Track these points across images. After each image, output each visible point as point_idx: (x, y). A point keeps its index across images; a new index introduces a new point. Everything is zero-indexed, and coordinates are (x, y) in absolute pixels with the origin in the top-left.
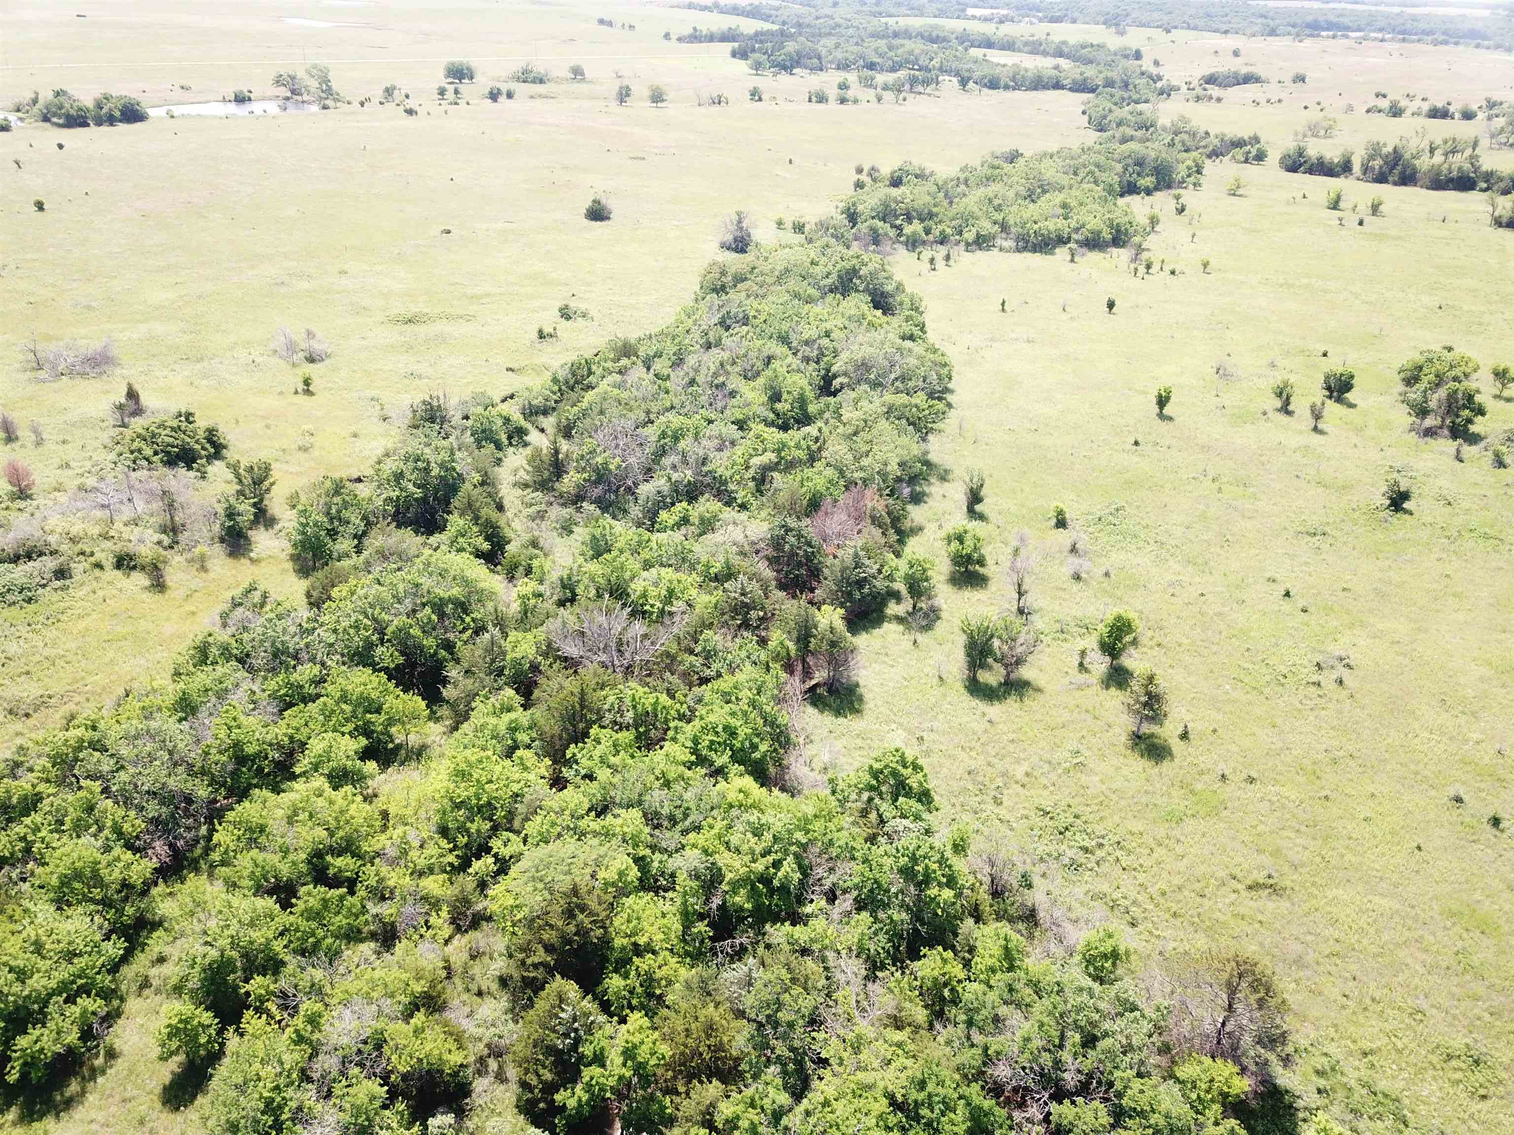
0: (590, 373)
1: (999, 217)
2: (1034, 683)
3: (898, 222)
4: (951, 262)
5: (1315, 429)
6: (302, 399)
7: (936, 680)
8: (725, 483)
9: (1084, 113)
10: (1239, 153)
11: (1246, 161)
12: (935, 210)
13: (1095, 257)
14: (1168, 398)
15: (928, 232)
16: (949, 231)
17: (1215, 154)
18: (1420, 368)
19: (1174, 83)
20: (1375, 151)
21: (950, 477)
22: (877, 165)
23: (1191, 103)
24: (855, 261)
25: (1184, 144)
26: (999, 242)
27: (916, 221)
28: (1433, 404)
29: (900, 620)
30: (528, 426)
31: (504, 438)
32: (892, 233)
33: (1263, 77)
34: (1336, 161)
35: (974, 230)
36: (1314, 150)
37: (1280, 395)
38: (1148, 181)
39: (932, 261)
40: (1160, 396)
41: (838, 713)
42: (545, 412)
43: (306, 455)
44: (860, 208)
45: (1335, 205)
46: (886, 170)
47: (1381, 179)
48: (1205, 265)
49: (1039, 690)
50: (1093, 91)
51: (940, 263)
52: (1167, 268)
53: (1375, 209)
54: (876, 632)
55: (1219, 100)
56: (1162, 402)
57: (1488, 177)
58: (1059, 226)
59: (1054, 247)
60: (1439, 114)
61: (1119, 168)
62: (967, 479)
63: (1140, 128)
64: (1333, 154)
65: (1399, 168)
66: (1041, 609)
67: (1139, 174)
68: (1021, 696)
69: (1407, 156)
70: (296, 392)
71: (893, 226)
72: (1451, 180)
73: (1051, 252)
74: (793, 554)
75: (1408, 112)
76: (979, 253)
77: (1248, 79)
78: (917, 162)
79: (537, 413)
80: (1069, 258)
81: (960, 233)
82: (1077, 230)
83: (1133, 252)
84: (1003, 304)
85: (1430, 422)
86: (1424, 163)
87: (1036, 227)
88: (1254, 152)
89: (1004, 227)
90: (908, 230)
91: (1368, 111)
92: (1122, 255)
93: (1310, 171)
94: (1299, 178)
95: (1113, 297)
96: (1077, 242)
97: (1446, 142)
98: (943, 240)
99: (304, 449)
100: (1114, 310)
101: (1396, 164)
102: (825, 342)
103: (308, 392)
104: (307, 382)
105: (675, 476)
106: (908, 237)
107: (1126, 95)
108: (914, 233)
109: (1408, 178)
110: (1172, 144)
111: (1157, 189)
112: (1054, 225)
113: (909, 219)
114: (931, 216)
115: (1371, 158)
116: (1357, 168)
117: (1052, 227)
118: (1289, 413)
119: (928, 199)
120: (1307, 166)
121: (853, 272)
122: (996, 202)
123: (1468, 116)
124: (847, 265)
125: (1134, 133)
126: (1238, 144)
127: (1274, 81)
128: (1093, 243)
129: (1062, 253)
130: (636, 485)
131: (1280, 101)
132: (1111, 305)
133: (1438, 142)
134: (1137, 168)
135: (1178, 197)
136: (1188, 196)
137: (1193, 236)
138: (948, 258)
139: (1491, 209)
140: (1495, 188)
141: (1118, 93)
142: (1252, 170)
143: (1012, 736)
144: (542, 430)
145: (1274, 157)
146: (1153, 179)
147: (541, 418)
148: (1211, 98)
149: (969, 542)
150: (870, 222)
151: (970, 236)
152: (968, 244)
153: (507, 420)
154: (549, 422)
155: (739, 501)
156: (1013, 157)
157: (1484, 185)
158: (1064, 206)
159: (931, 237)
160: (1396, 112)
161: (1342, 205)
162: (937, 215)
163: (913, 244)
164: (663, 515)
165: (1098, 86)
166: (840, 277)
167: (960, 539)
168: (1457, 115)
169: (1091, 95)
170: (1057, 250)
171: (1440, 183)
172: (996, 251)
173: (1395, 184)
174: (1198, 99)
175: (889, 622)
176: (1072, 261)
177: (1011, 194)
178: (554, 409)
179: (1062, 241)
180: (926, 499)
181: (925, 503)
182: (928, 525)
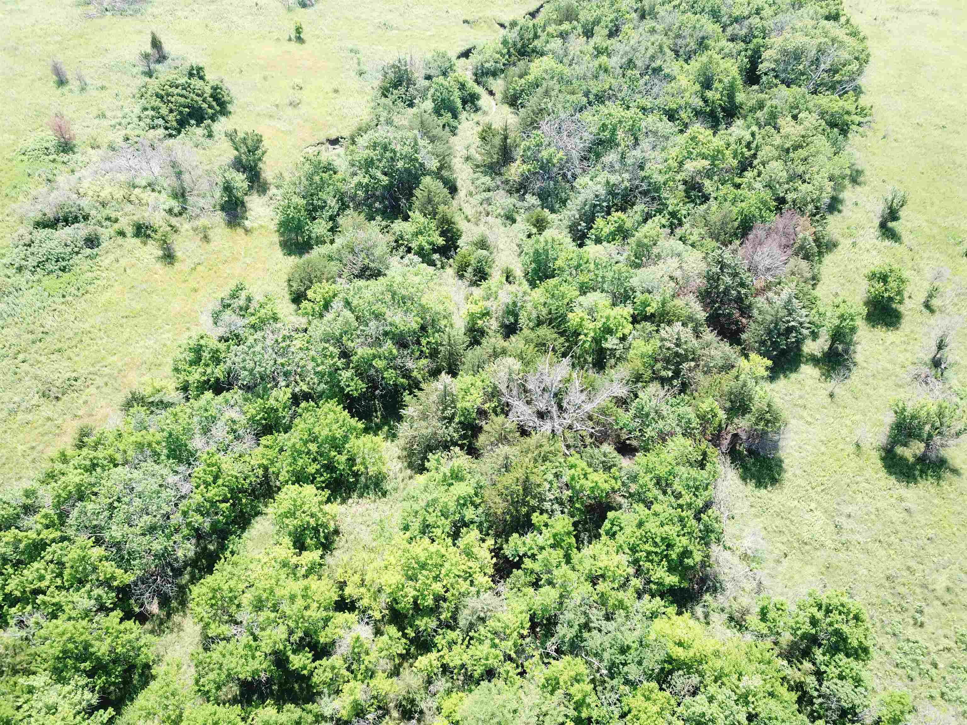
0: (536, 37)
2: (950, 461)
6: (294, 46)
7: (851, 448)
8: (657, 190)
21: (861, 179)
29: (815, 360)
30: (479, 90)
31: (459, 103)
41: (760, 484)
42: (494, 74)
43: (296, 111)
49: (955, 471)
54: (793, 376)
66: (956, 363)
68: (938, 479)
70: (290, 40)
79: (487, 74)
99: (294, 105)
103: (300, 39)
104: (298, 30)
105: (614, 179)
130: (574, 177)
143: (931, 533)
144: (491, 93)
147: (491, 80)
149: (893, 284)
153: (462, 86)
154: (498, 85)
155: (670, 208)
164: (599, 222)
175: (806, 363)
178: (502, 71)
180: (840, 207)
181: (840, 211)
182: (841, 240)
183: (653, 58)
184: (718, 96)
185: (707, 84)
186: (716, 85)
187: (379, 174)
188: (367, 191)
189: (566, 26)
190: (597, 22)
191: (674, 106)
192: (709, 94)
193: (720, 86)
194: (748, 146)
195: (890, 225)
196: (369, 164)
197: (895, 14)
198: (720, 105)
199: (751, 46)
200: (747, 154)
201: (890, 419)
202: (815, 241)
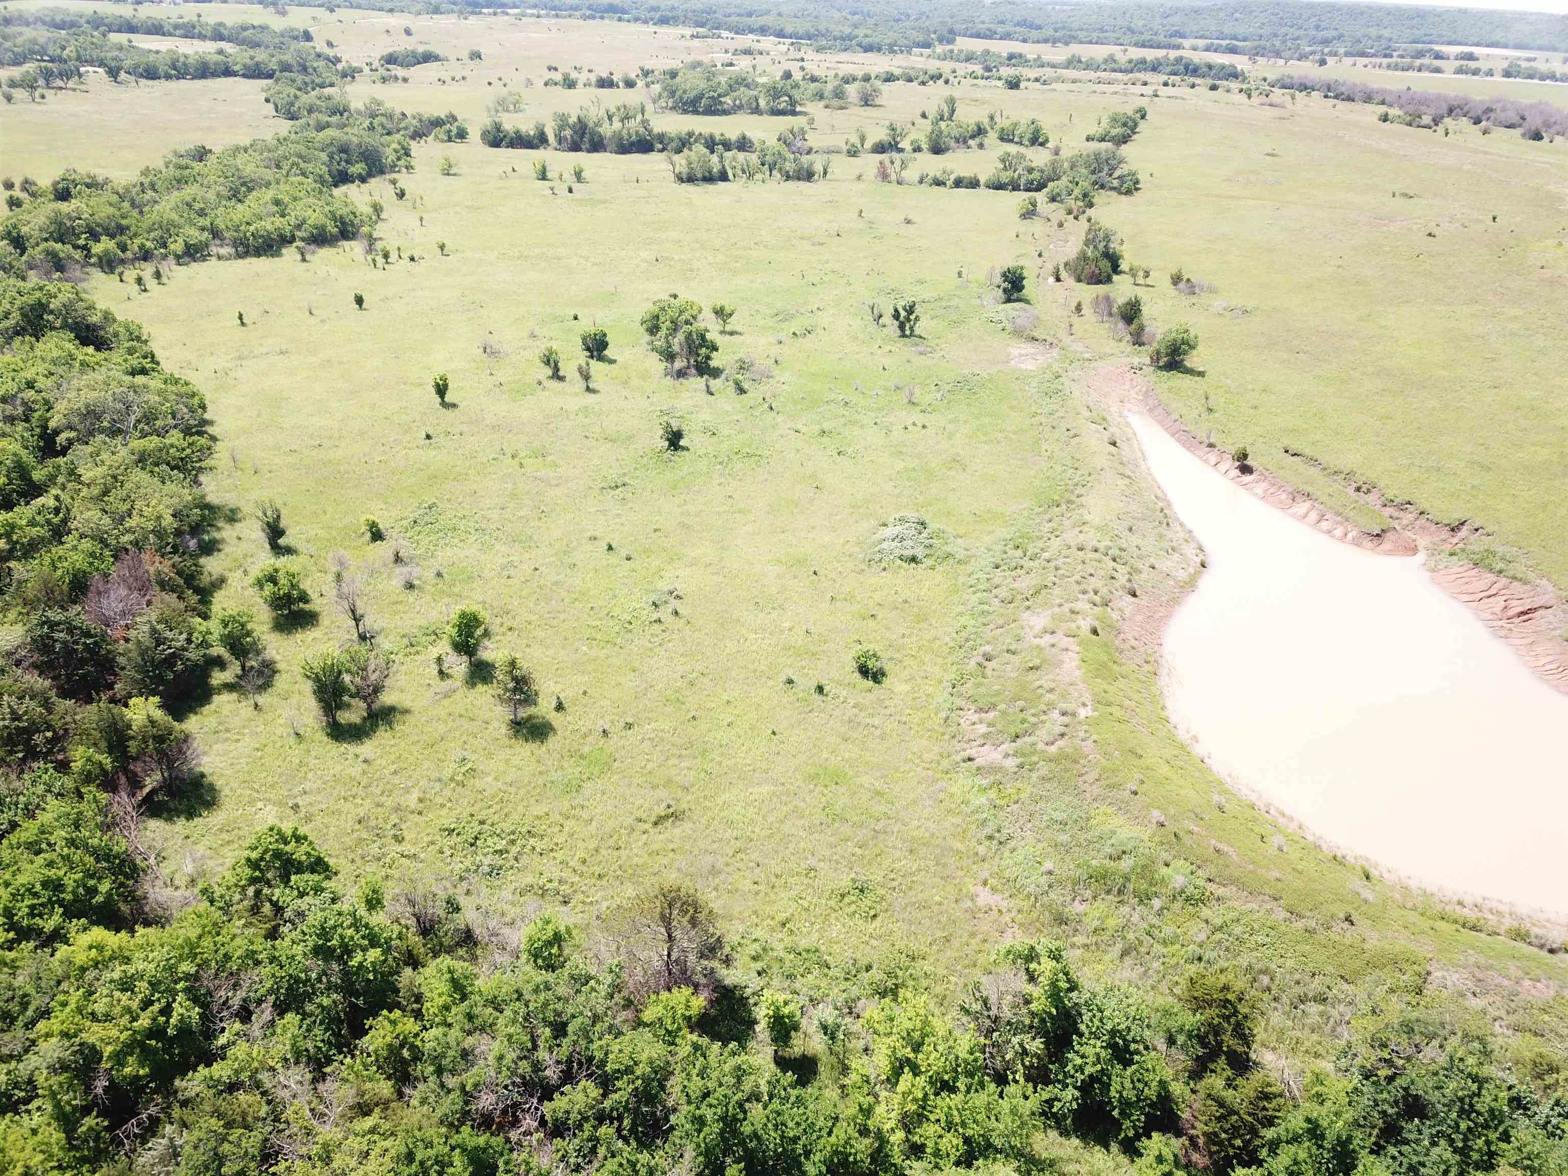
1: (206, 222)
2: (399, 706)
3: (81, 242)
4: (164, 280)
5: (588, 389)
7: (292, 740)
9: (267, 101)
10: (440, 132)
11: (450, 140)
12: (124, 222)
13: (325, 253)
14: (446, 386)
15: (123, 248)
16: (149, 244)
17: (417, 135)
18: (657, 317)
19: (355, 64)
20: (562, 121)
21: (239, 516)
22: (32, 177)
23: (379, 85)
24: (38, 294)
25: (384, 127)
26: (214, 250)
27: (103, 238)
28: (676, 348)
29: (230, 687)
32: (78, 255)
33: (441, 55)
34: (532, 133)
35: (180, 240)
36: (510, 123)
37: (548, 363)
38: (358, 168)
39: (139, 281)
40: (437, 385)
41: (191, 815)
44: (24, 230)
45: (543, 176)
46: (45, 182)
47: (575, 147)
48: (442, 247)
49: (406, 711)
50: (270, 76)
51: (151, 283)
52: (406, 255)
53: (578, 175)
54: (206, 709)
55: (405, 80)
56: (441, 390)
57: (661, 138)
58: (278, 224)
59: (279, 249)
60: (605, 83)
61: (324, 156)
62: (260, 514)
63: (334, 113)
64: (528, 128)
65: (587, 136)
66: (382, 630)
67: (347, 162)
68: (390, 724)
69: (591, 124)
71: (76, 247)
72: (632, 144)
73: (278, 254)
74: (69, 652)
75: (580, 85)
76: (194, 265)
77: (428, 58)
78: (84, 168)
80: (299, 257)
81: (164, 245)
82: (299, 227)
83: (366, 243)
84: (241, 317)
85: (679, 364)
86: (607, 130)
87: (252, 228)
88: (455, 131)
89: (216, 233)
90: (97, 248)
91: (546, 84)
92: (355, 248)
93: (512, 145)
94: (504, 154)
95: (359, 292)
96: (303, 239)
97: (619, 109)
98: (146, 256)
100: (364, 306)
101: (584, 133)
102: (30, 394)
106: (100, 258)
107: (307, 79)
108: (106, 252)
109: (597, 146)
110: (371, 128)
111: (370, 175)
112: (271, 225)
113: (95, 237)
114: (122, 229)
115: (561, 128)
116: (551, 139)
117: (269, 227)
118: (561, 379)
119: (111, 210)
120: (507, 140)
121: (40, 308)
122: (197, 206)
123: (630, 84)
124: (30, 300)
125: (329, 119)
126: (437, 123)
127: (452, 58)
128: (320, 239)
129: (290, 253)
131: (464, 78)
132: (359, 301)
133: (613, 110)
134: (344, 156)
135: (394, 182)
136: (404, 180)
137: (421, 219)
138: (158, 275)
139: (671, 167)
140: (669, 148)
141: (300, 78)
142: (456, 149)
143: (392, 768)
145: (474, 134)
146: (363, 165)
148: (396, 78)
149: (283, 581)
150: (44, 245)
151: (177, 246)
152: (178, 257)
156: (201, 154)
157: (660, 146)
158: (277, 203)
159: (129, 254)
160: (570, 84)
161: (549, 175)
162: (128, 228)
163: (108, 264)
165: (274, 71)
166: (24, 315)
167: (272, 579)
168: (621, 84)
169: (270, 81)
170: (284, 251)
171: (627, 147)
172: (213, 261)
173: (589, 151)
174: (384, 80)
175: (219, 693)
176: (304, 260)
177: (211, 196)
179: (286, 240)
180: (221, 547)
181: (219, 550)
197: (238, 363)
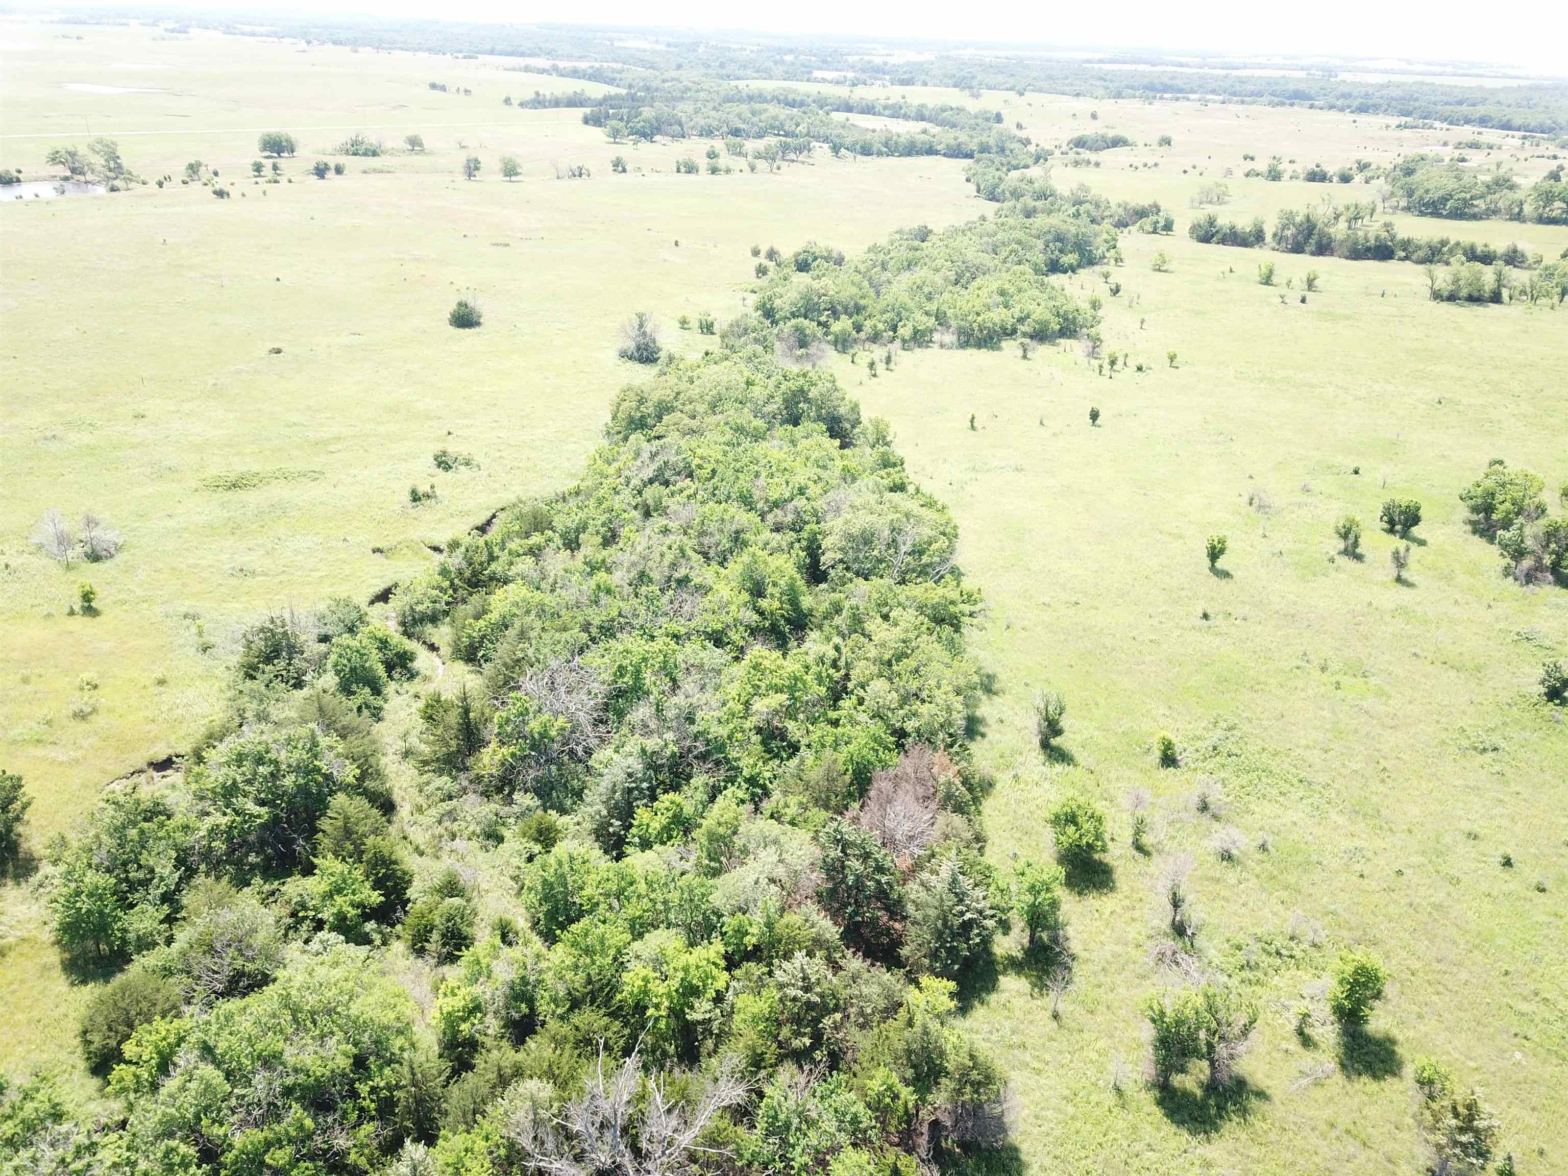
0: (492, 558)
1: (932, 307)
3: (823, 319)
4: (892, 366)
5: (1399, 579)
6: (81, 623)
8: (721, 748)
9: (968, 180)
10: (1147, 223)
11: (1154, 232)
12: (862, 302)
14: (1222, 551)
15: (858, 328)
16: (881, 326)
17: (1121, 224)
19: (1047, 147)
20: (1288, 219)
22: (777, 247)
23: (1070, 169)
25: (1089, 215)
26: (936, 337)
29: (1016, 966)
30: (411, 645)
31: (381, 670)
32: (820, 332)
33: (1130, 140)
34: (1248, 230)
35: (910, 325)
36: (1223, 221)
37: (1345, 536)
38: (1070, 259)
39: (872, 365)
40: (1213, 548)
42: (434, 619)
45: (1267, 280)
46: (787, 253)
47: (1298, 249)
48: (1172, 358)
49: (1261, 1095)
51: (880, 368)
52: (1133, 363)
53: (1310, 284)
55: (1097, 165)
56: (1215, 554)
57: (1406, 245)
58: (1003, 316)
59: (1000, 340)
60: (1317, 176)
61: (1040, 244)
63: (1038, 198)
64: (1244, 224)
65: (1315, 237)
67: (1061, 251)
69: (1320, 225)
70: (72, 613)
71: (819, 324)
72: (1368, 249)
74: (859, 885)
75: (1286, 176)
76: (918, 351)
77: (1117, 142)
79: (422, 620)
80: (1020, 353)
81: (894, 329)
82: (1021, 320)
83: (1090, 344)
84: (972, 421)
86: (1339, 231)
87: (980, 319)
88: (1162, 223)
89: (941, 318)
90: (836, 327)
91: (1247, 175)
92: (1075, 348)
93: (1223, 241)
94: (1213, 250)
95: (1097, 406)
97: (1348, 209)
98: (875, 338)
100: (1098, 422)
101: (1310, 235)
103: (90, 611)
104: (87, 597)
105: (652, 744)
106: (836, 336)
107: (1004, 160)
108: (843, 332)
109: (1324, 248)
110: (1077, 215)
111: (1079, 266)
112: (998, 316)
114: (858, 309)
115: (1284, 227)
116: (1268, 238)
117: (997, 320)
118: (1359, 558)
119: (854, 290)
120: (1220, 236)
122: (926, 290)
123: (1345, 179)
125: (1034, 203)
126: (1141, 214)
127: (1141, 144)
130: (589, 752)
131: (1156, 165)
132: (1094, 416)
133: (1341, 209)
134: (1059, 244)
135: (1106, 276)
136: (1118, 276)
137: (1142, 322)
138: (888, 360)
139: (1430, 283)
140: (1414, 257)
141: (998, 159)
142: (1161, 242)
144: (433, 648)
145: (1182, 227)
146: (1076, 256)
147: (429, 628)
148: (1089, 162)
149: (1085, 825)
151: (905, 331)
152: (904, 341)
153: (384, 644)
154: (442, 634)
155: (745, 772)
156: (924, 235)
157: (1403, 254)
158: (1002, 293)
159: (862, 335)
160: (1275, 175)
161: (1275, 280)
162: (864, 308)
163: (842, 344)
164: (642, 815)
165: (973, 151)
168: (1335, 179)
171: (1359, 252)
172: (935, 349)
173: (1313, 254)
174: (1077, 163)
175: (1004, 973)
176: (1025, 357)
177: (938, 279)
178: (446, 613)
179: (1011, 333)
182: (998, 776)
183: (674, 566)
184: (777, 604)
185: (758, 591)
186: (770, 590)
187: (251, 807)
188: (230, 840)
189: (536, 539)
190: (582, 528)
191: (719, 626)
192: (764, 603)
193: (776, 591)
194: (835, 665)
195: (1055, 742)
196: (229, 792)
198: (783, 616)
199: (804, 535)
200: (837, 676)
201: (1148, 1033)
202: (963, 783)
